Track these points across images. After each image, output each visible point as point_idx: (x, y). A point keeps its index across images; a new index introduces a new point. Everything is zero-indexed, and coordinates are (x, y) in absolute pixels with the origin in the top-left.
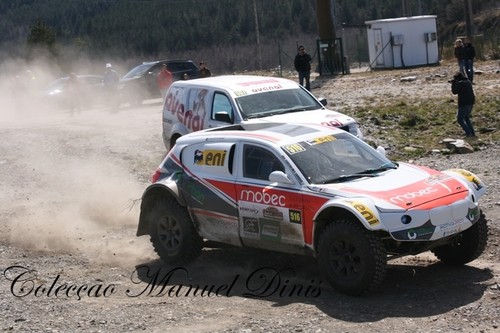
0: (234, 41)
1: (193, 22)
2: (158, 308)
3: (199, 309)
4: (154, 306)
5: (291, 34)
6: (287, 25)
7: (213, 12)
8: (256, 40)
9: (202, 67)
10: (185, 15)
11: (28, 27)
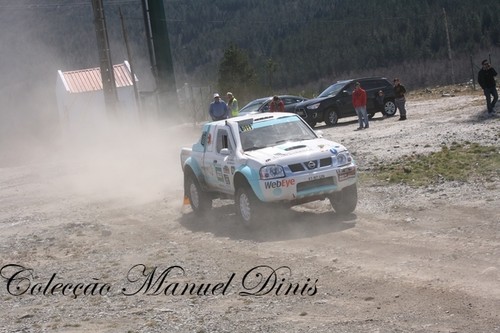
0: (425, 56)
1: (383, 39)
2: (364, 326)
3: (406, 325)
4: (361, 323)
5: (482, 48)
6: (477, 39)
7: (402, 28)
8: (448, 56)
9: (396, 83)
10: (375, 32)
11: (220, 50)
